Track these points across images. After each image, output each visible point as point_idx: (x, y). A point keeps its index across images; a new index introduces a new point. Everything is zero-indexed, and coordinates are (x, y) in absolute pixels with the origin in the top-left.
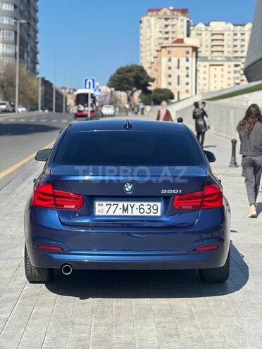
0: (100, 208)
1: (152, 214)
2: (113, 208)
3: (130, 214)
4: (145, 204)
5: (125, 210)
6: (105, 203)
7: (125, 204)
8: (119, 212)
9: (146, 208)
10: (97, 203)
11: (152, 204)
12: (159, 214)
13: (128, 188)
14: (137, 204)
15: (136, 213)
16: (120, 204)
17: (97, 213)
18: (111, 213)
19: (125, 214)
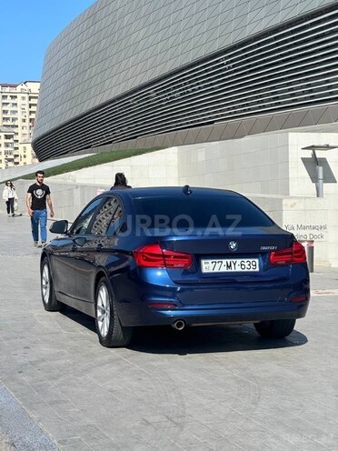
0: (207, 265)
1: (251, 270)
2: (218, 265)
3: (233, 270)
4: (245, 260)
5: (229, 267)
6: (210, 261)
7: (229, 261)
8: (224, 269)
9: (246, 264)
10: (203, 262)
11: (251, 260)
12: (257, 269)
13: (233, 245)
14: (239, 261)
15: (238, 269)
16: (224, 261)
17: (204, 271)
18: (216, 270)
19: (229, 270)
